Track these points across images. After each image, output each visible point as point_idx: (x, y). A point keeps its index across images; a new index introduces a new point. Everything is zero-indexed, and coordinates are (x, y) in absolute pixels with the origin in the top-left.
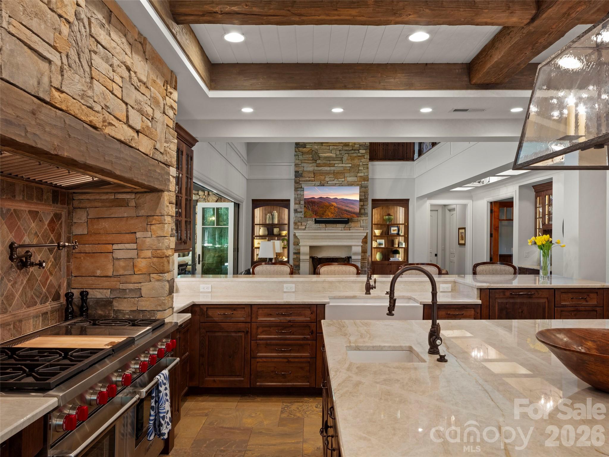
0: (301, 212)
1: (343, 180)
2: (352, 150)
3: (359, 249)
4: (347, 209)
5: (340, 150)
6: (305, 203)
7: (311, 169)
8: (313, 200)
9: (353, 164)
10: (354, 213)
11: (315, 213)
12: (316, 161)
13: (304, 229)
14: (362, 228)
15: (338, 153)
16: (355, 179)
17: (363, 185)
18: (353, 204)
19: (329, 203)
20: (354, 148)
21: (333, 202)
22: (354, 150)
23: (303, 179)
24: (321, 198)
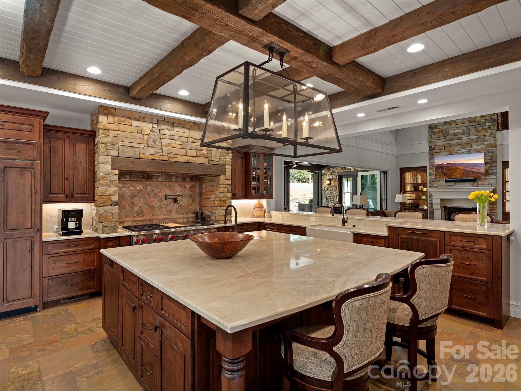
0: (433, 175)
1: (470, 148)
2: (479, 124)
4: (473, 170)
5: (466, 127)
6: (436, 168)
7: (442, 143)
8: (442, 165)
9: (479, 135)
10: (479, 173)
11: (444, 175)
12: (446, 137)
13: (438, 187)
15: (465, 128)
16: (482, 147)
18: (478, 166)
19: (456, 167)
20: (480, 123)
21: (460, 166)
22: (480, 124)
23: (435, 151)
24: (449, 164)
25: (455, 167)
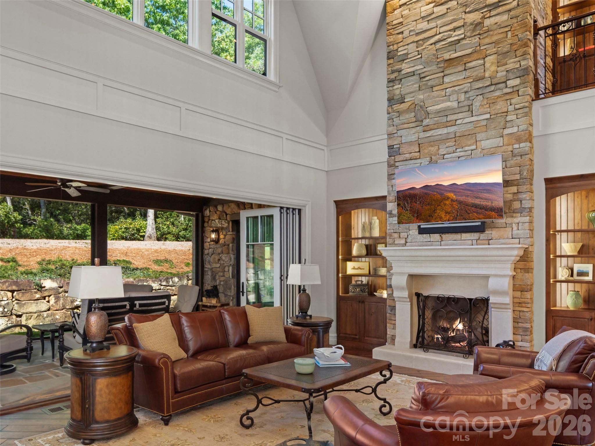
0: (396, 215)
1: (474, 147)
2: (492, 85)
3: (506, 284)
4: (477, 202)
5: (466, 92)
6: (398, 198)
7: (414, 138)
8: (412, 192)
9: (493, 113)
10: (491, 209)
11: (415, 215)
12: (422, 121)
13: (404, 245)
14: (517, 241)
15: (462, 97)
16: (499, 141)
17: (516, 152)
18: (489, 191)
19: (441, 194)
20: (495, 81)
21: (450, 192)
22: (496, 84)
23: (401, 158)
24: (426, 187)
25: (439, 196)
